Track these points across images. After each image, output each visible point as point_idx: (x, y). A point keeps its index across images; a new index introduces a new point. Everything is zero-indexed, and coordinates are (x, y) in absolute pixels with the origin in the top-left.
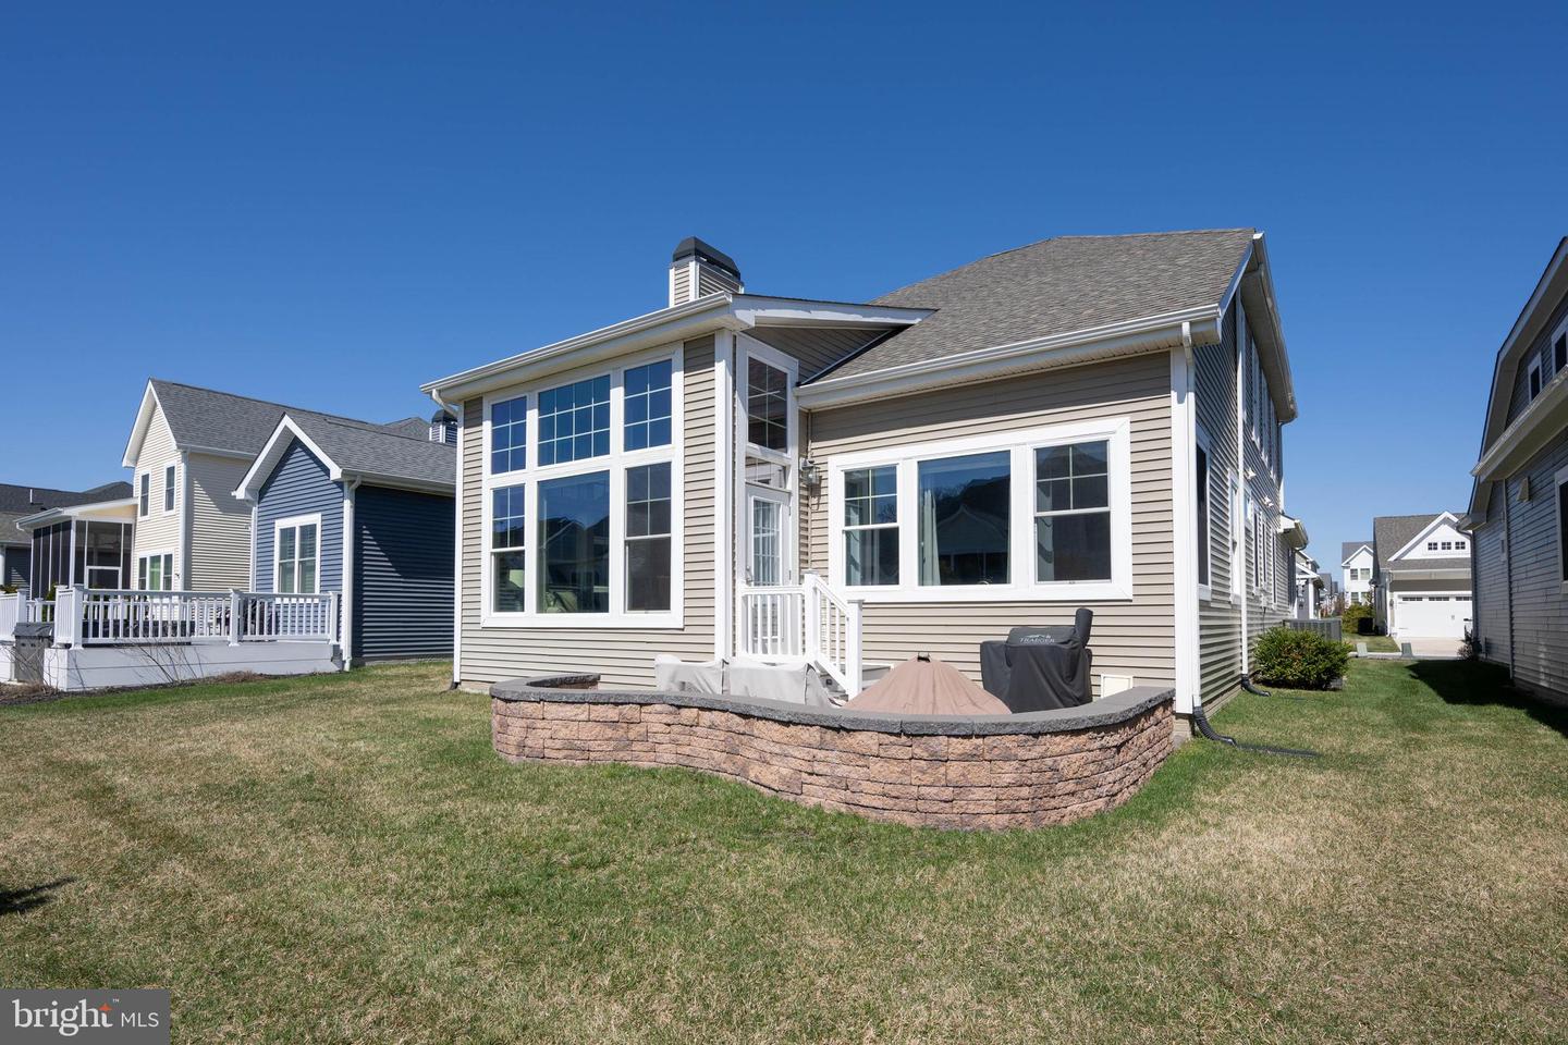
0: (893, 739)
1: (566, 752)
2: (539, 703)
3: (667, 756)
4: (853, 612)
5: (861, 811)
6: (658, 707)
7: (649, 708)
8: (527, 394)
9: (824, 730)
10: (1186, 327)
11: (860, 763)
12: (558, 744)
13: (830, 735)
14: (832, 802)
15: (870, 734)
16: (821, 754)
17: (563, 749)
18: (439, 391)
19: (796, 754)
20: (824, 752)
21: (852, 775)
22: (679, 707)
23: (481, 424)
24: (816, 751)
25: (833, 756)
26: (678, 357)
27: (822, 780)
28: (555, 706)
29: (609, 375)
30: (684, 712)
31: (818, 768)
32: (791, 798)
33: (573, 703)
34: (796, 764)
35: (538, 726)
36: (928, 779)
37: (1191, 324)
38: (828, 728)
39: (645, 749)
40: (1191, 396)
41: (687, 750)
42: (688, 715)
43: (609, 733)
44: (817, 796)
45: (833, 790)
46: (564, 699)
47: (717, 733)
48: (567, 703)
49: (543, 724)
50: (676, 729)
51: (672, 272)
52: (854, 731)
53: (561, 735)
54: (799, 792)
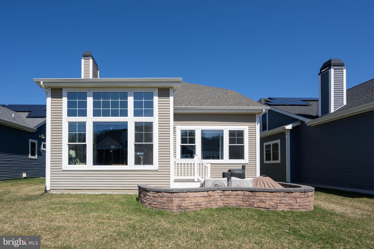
0: (302, 193)
1: (195, 206)
2: (187, 192)
3: (221, 204)
4: (209, 166)
5: (294, 210)
6: (218, 191)
7: (215, 192)
8: (87, 92)
9: (285, 193)
10: (264, 110)
11: (294, 199)
12: (193, 204)
13: (286, 194)
14: (286, 209)
15: (297, 193)
16: (284, 198)
17: (194, 206)
18: (43, 82)
19: (276, 199)
20: (285, 198)
21: (292, 202)
22: (224, 191)
23: (62, 98)
24: (282, 198)
25: (287, 199)
26: (156, 92)
27: (284, 204)
28: (192, 193)
29: (127, 92)
30: (225, 192)
31: (283, 202)
32: (274, 210)
33: (197, 192)
34: (276, 201)
35: (186, 199)
36: (307, 201)
37: (265, 110)
38: (286, 192)
39: (214, 203)
40: (259, 124)
41: (227, 202)
42: (227, 193)
43: (206, 200)
44: (281, 208)
45: (287, 206)
46: (195, 191)
47: (240, 196)
48: (195, 192)
49: (188, 199)
50: (222, 197)
51: (83, 60)
52: (293, 192)
53: (193, 201)
54: (276, 208)
